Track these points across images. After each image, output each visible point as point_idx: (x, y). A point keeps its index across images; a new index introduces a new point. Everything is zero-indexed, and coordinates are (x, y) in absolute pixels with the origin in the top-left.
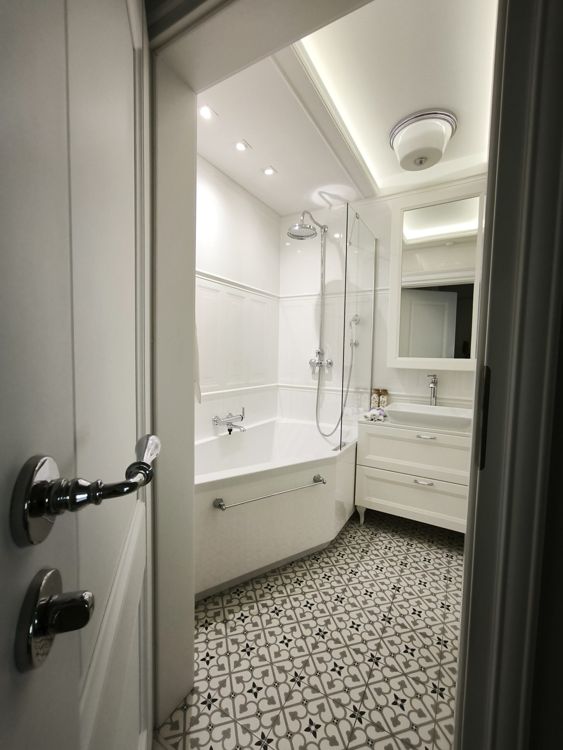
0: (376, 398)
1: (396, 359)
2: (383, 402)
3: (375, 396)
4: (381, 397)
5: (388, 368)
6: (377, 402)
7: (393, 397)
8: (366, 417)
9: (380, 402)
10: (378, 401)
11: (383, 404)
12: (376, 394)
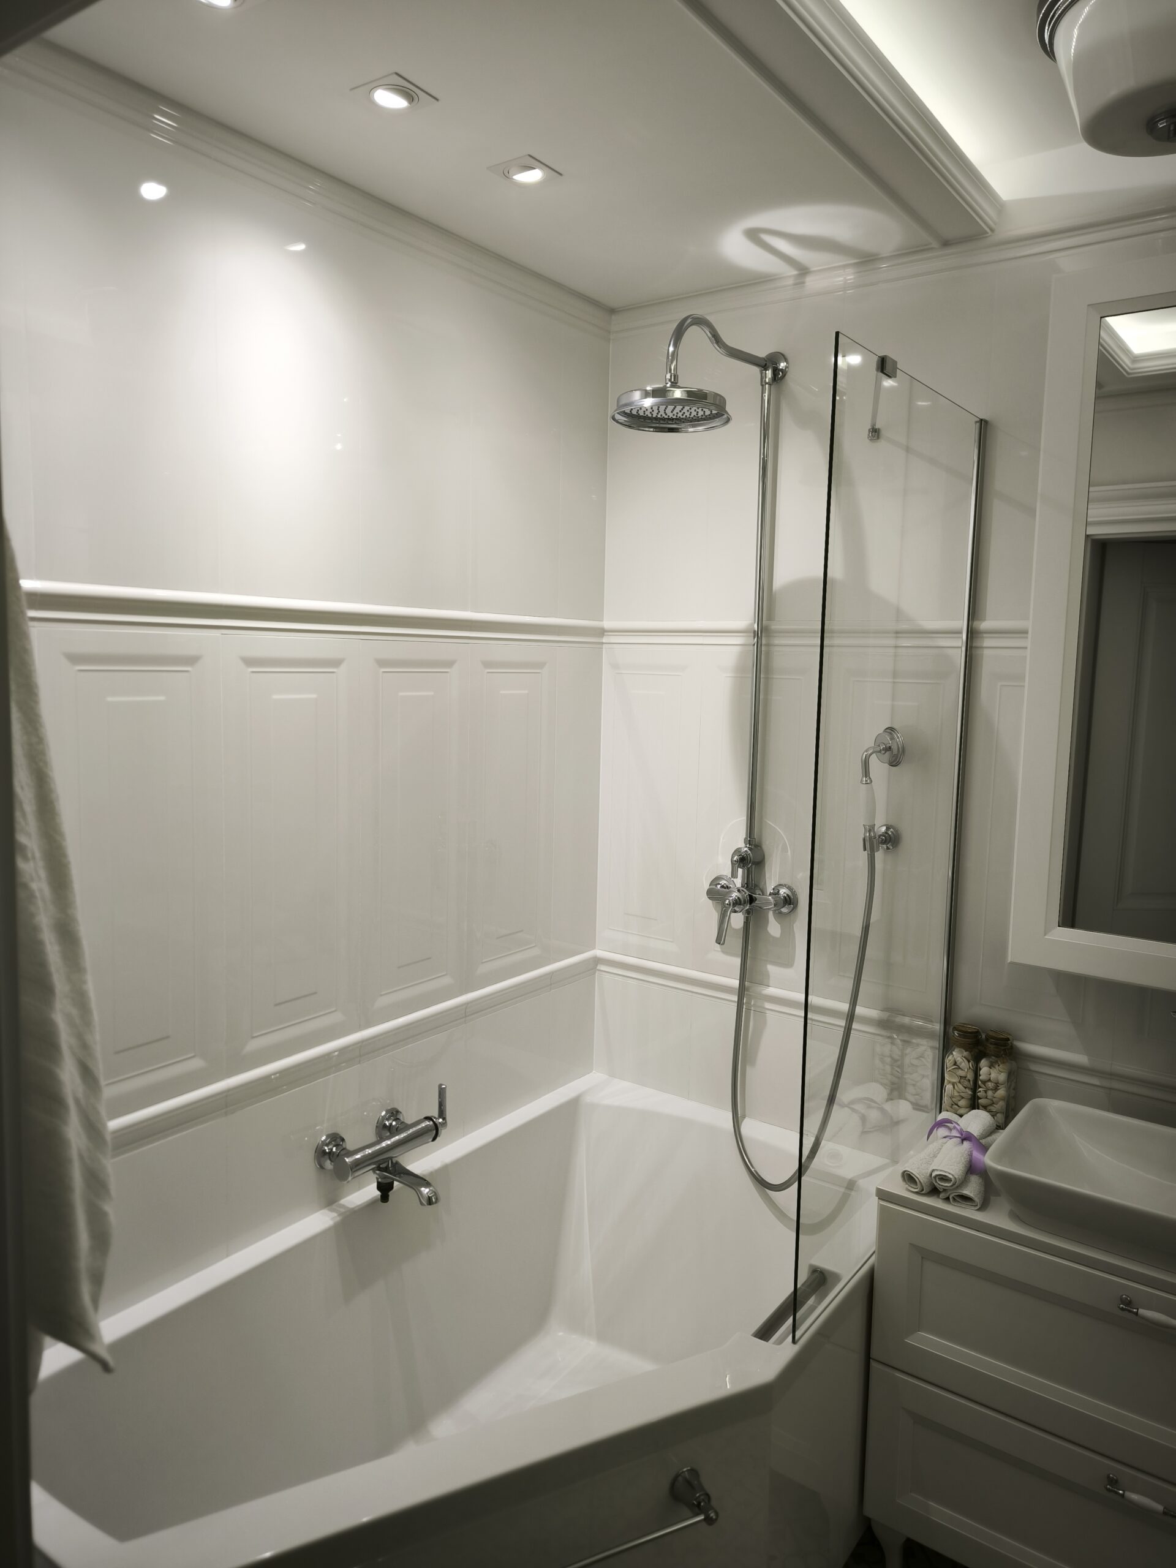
0: (965, 1065)
1: (1045, 935)
2: (990, 1085)
3: (957, 1055)
9: (979, 1083)
11: (990, 1093)
12: (964, 1051)
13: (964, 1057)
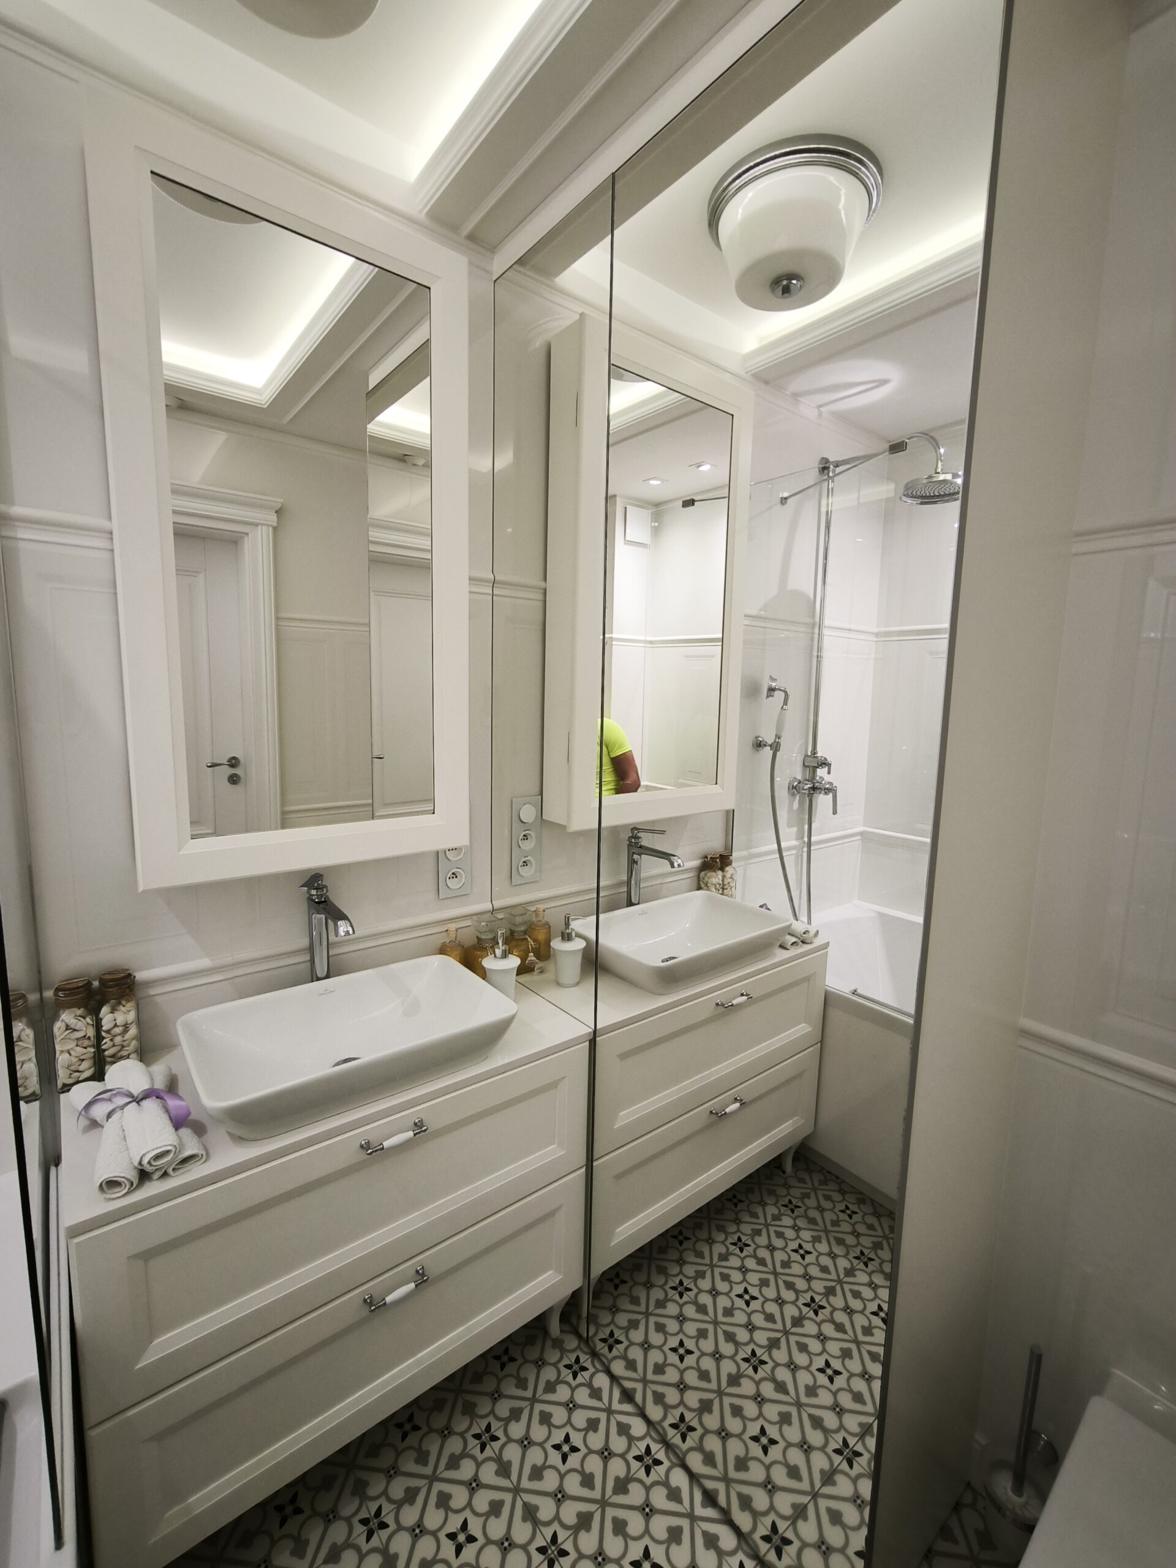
0: (80, 1024)
1: (179, 851)
2: (116, 1031)
3: (70, 1015)
4: (105, 1010)
5: (143, 892)
6: (86, 1043)
7: (152, 992)
8: (112, 1184)
9: (103, 1034)
10: (91, 1032)
11: (118, 1039)
12: (76, 1009)
13: (79, 1016)
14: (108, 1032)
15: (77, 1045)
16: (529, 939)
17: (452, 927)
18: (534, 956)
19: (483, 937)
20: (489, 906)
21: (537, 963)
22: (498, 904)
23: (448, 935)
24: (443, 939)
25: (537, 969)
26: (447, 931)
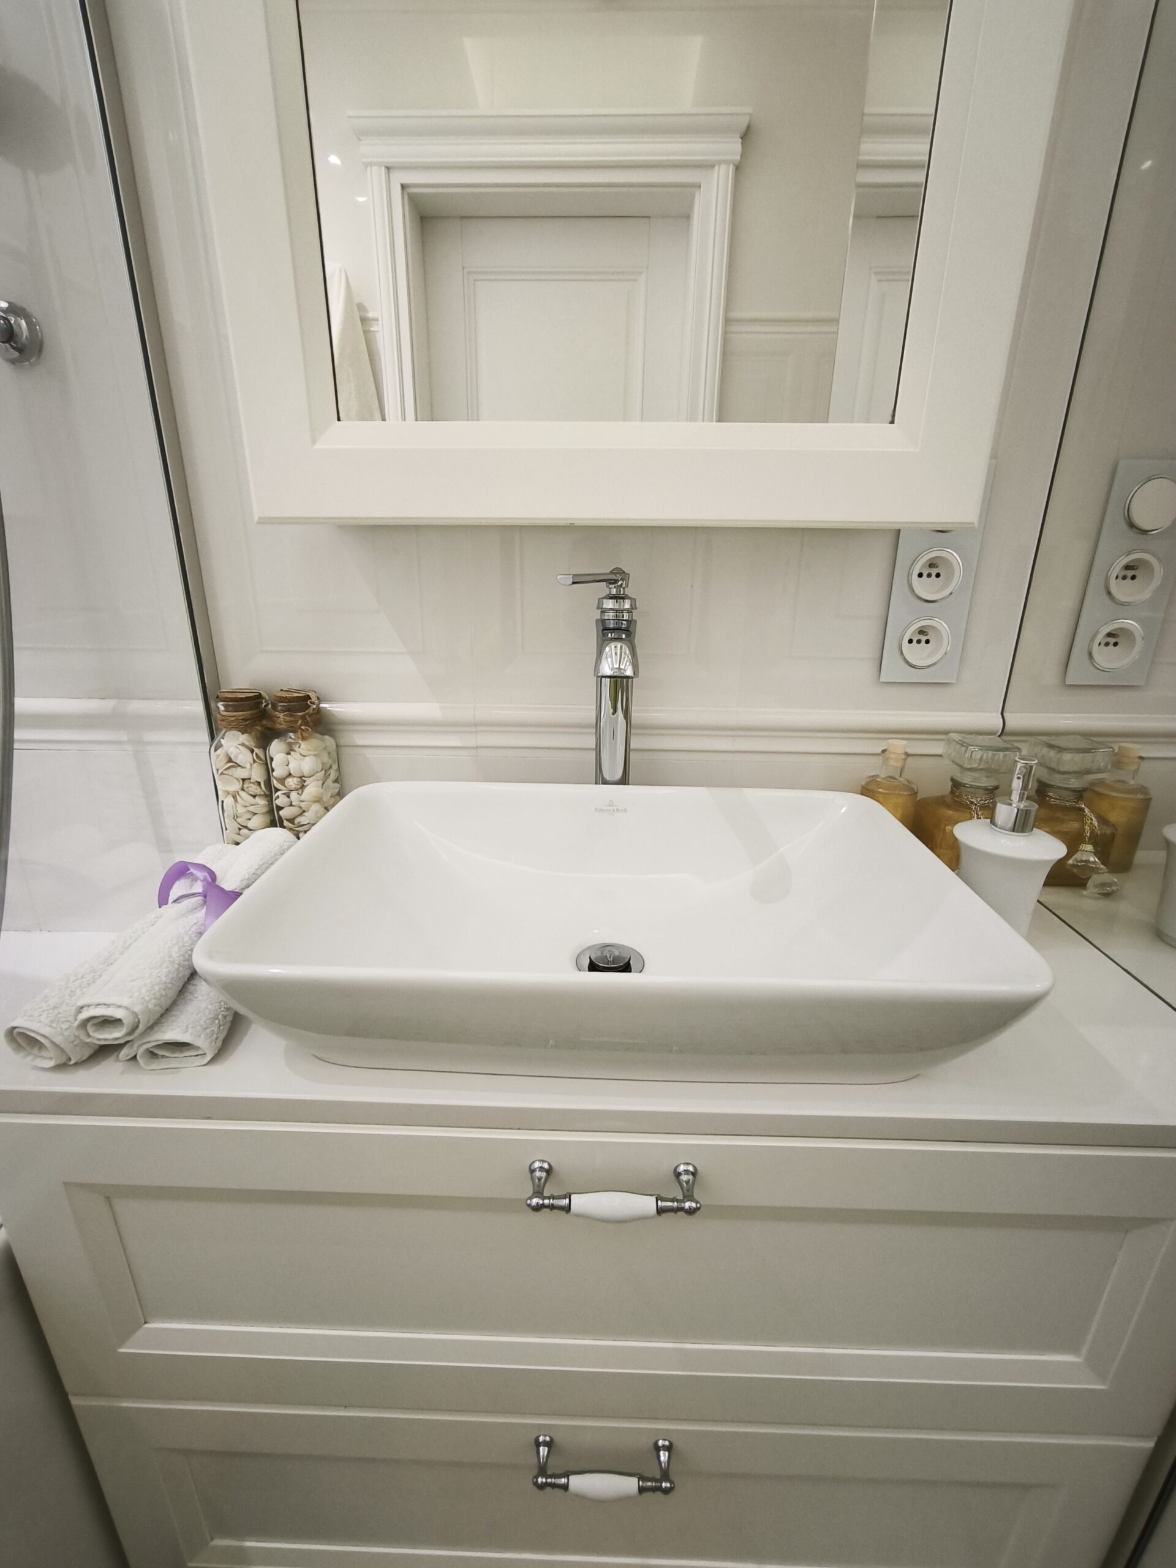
0: (244, 757)
1: (314, 442)
2: (292, 782)
3: (235, 743)
4: (276, 748)
6: (254, 789)
7: (361, 739)
8: (27, 1039)
9: (275, 783)
10: (257, 774)
11: (294, 795)
12: (239, 734)
13: (243, 745)
14: (282, 781)
15: (243, 789)
16: (1086, 810)
17: (898, 746)
18: (1095, 854)
19: (967, 779)
20: (994, 721)
21: (1095, 870)
22: (1017, 720)
23: (886, 760)
24: (873, 768)
25: (1096, 886)
26: (884, 751)
